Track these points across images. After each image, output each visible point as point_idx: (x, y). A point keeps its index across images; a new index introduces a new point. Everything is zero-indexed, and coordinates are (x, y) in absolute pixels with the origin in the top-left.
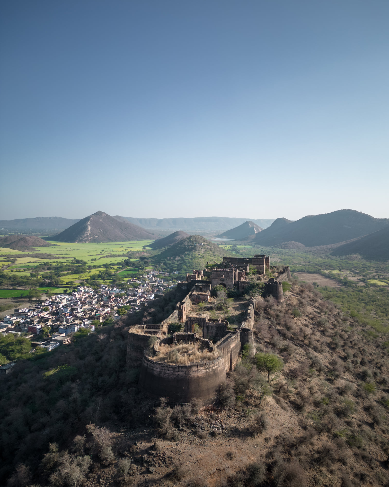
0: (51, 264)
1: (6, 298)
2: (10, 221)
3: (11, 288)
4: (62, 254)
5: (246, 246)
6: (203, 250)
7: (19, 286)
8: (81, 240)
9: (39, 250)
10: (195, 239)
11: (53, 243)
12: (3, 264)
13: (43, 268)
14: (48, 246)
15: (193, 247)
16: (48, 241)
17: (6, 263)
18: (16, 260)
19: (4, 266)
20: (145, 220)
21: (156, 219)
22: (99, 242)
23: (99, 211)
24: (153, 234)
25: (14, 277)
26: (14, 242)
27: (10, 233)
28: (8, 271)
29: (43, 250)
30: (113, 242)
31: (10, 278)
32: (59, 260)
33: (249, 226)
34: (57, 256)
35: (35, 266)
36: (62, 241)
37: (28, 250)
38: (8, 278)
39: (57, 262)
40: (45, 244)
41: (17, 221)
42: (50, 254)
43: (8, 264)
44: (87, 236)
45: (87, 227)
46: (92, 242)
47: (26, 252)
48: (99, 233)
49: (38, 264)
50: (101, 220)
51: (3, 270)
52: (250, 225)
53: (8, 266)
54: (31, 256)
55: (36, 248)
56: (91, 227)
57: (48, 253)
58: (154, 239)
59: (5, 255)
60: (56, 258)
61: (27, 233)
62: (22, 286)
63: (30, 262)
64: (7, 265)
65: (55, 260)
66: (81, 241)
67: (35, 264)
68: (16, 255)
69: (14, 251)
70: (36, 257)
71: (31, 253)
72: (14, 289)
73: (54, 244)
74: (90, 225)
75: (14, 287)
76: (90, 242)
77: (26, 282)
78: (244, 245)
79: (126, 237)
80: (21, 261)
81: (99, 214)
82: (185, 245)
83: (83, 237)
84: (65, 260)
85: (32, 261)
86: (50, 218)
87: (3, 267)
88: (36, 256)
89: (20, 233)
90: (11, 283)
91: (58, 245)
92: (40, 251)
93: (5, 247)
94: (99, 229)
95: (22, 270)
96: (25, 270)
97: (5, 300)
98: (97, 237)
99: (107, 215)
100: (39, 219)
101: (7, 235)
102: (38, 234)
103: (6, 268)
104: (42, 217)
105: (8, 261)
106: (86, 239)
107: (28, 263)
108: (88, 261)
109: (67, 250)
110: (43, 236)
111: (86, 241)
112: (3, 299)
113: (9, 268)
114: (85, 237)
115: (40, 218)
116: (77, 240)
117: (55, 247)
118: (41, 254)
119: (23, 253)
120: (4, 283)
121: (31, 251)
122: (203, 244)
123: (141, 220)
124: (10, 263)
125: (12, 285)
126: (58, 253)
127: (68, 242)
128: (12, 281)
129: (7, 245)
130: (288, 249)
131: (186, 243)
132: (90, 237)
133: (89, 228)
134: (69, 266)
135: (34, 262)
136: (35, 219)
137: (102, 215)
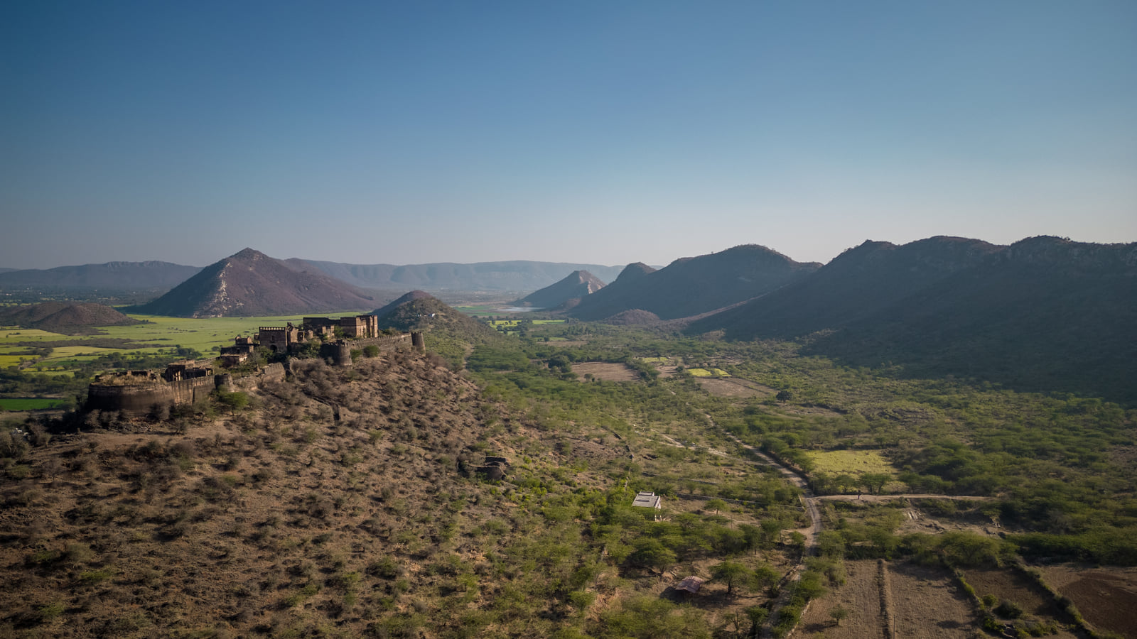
0: (123, 358)
1: (22, 411)
2: (45, 271)
3: (34, 396)
4: (155, 340)
5: (555, 321)
6: (432, 326)
7: (50, 393)
8: (206, 311)
9: (106, 332)
10: (422, 305)
11: (140, 318)
12: (21, 358)
13: (104, 364)
14: (129, 325)
15: (413, 320)
16: (128, 315)
17: (30, 358)
18: (52, 351)
19: (25, 363)
20: (365, 269)
21: (391, 266)
22: (247, 316)
23: (247, 249)
24: (371, 299)
25: (42, 379)
26: (51, 316)
27: (44, 299)
28: (32, 370)
29: (115, 333)
30: (277, 314)
31: (33, 380)
32: (142, 350)
33: (579, 280)
34: (142, 343)
35: (88, 361)
36: (162, 314)
37: (80, 332)
38: (30, 380)
39: (139, 353)
40: (121, 320)
41: (63, 271)
42: (129, 340)
43: (34, 359)
44: (220, 303)
45: (218, 284)
46: (230, 315)
47: (77, 337)
48: (246, 295)
49: (97, 358)
50: (251, 269)
51: (21, 368)
52: (581, 278)
53: (34, 362)
54: (86, 344)
55: (100, 328)
56: (227, 282)
57: (124, 337)
58: (372, 309)
59: (29, 343)
60: (140, 346)
61: (84, 299)
62: (56, 392)
63: (80, 355)
64: (31, 361)
65: (135, 351)
66: (205, 314)
67: (91, 358)
68: (53, 342)
69: (51, 334)
70: (96, 346)
71: (87, 338)
72: (39, 397)
73: (142, 320)
74: (224, 278)
75: (39, 394)
76: (225, 315)
77: (62, 387)
78: (553, 318)
79: (309, 304)
80: (60, 353)
81: (247, 254)
82: (400, 318)
83: (211, 305)
84: (155, 350)
85: (84, 353)
86: (141, 264)
87: (21, 364)
88: (96, 344)
89: (70, 298)
90: (35, 388)
91: (151, 323)
92: (107, 334)
93: (31, 326)
94: (247, 288)
95: (60, 368)
96: (66, 369)
97: (20, 414)
98: (241, 304)
99: (264, 256)
100: (116, 266)
101: (38, 303)
102: (112, 299)
103: (29, 366)
104: (123, 263)
105: (34, 353)
106: (216, 309)
107: (76, 355)
108: (206, 351)
109: (169, 331)
110: (120, 304)
111: (216, 313)
112: (15, 412)
113: (34, 365)
114: (214, 306)
115: (117, 263)
116: (198, 313)
117: (144, 325)
118: (107, 340)
119: (70, 338)
120: (19, 388)
121: (88, 335)
122: (436, 316)
123: (354, 269)
124: (37, 357)
125: (36, 392)
126: (146, 337)
127: (177, 317)
128: (36, 386)
129: (35, 322)
130: (624, 324)
131: (402, 314)
132: (227, 304)
133: (224, 286)
134: (161, 359)
135: (88, 355)
136: (105, 265)
137: (252, 258)
